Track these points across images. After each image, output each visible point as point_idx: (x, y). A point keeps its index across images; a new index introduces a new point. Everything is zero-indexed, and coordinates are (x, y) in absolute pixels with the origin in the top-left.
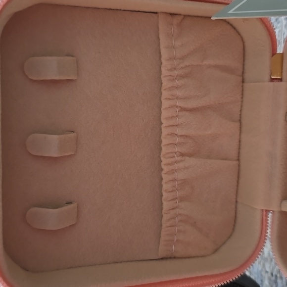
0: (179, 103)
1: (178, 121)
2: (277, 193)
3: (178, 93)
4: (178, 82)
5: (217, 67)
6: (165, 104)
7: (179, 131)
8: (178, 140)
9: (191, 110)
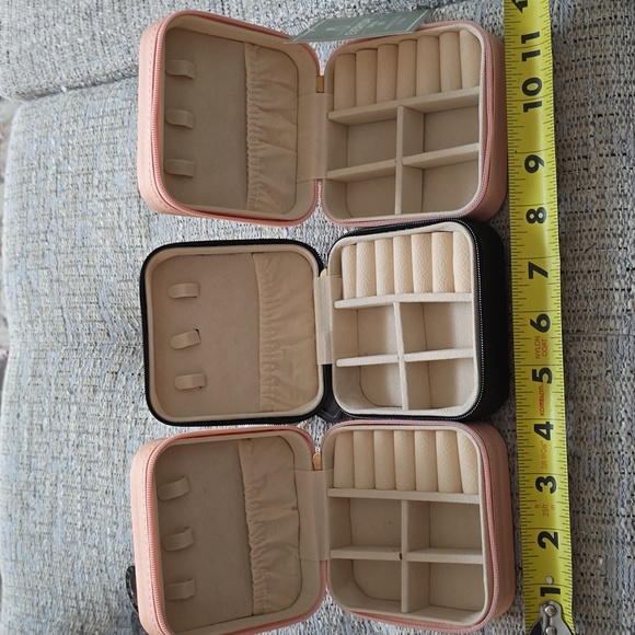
0: (258, 104)
1: (258, 116)
2: (324, 167)
3: (257, 96)
4: (257, 90)
5: (281, 84)
6: (249, 102)
7: (258, 123)
8: (258, 129)
9: (266, 110)
